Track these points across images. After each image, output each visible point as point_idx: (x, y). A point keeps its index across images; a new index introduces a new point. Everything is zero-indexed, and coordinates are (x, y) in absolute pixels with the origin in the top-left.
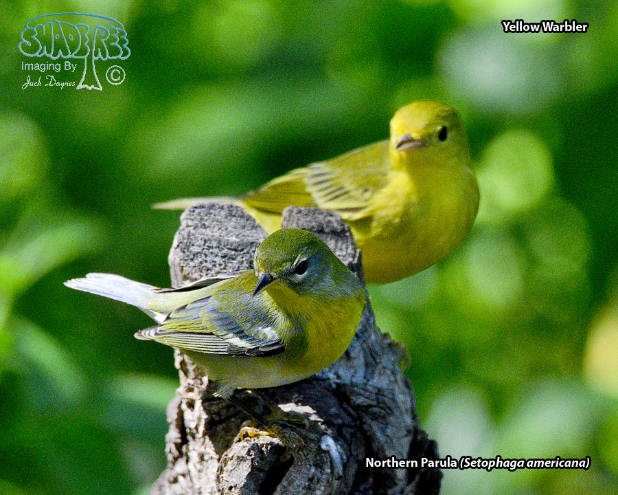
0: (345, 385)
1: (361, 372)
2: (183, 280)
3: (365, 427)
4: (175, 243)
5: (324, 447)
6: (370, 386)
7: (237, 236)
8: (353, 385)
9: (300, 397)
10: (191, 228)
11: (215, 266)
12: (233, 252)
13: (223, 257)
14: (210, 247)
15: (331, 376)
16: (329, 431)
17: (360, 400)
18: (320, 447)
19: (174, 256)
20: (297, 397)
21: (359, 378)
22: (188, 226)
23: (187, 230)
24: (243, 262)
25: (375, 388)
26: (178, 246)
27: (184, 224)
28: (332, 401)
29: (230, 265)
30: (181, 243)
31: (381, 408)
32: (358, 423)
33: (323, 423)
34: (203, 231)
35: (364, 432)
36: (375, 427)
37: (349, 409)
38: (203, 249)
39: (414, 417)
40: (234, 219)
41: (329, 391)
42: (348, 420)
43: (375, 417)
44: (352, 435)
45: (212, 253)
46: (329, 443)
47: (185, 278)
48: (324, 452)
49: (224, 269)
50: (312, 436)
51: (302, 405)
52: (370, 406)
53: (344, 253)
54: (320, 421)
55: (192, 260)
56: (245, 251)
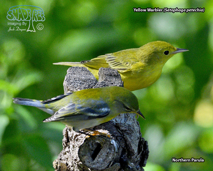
0: (118, 123)
1: (123, 119)
2: (68, 91)
3: (125, 137)
4: (65, 79)
5: (112, 143)
6: (126, 124)
7: (85, 77)
8: (121, 124)
9: (104, 127)
10: (70, 74)
11: (78, 86)
12: (83, 82)
13: (80, 83)
14: (76, 80)
15: (114, 121)
16: (113, 138)
17: (123, 128)
18: (110, 143)
19: (65, 83)
20: (103, 127)
21: (123, 122)
22: (69, 74)
23: (69, 75)
24: (86, 85)
25: (128, 124)
26: (66, 80)
27: (68, 73)
28: (115, 128)
29: (82, 86)
30: (67, 79)
31: (130, 131)
32: (122, 135)
33: (111, 136)
34: (74, 75)
35: (124, 138)
36: (128, 137)
37: (120, 131)
38: (74, 81)
39: (140, 134)
40: (83, 71)
41: (113, 125)
42: (119, 135)
43: (128, 134)
44: (121, 139)
45: (77, 82)
46: (113, 142)
47: (68, 90)
48: (112, 144)
49: (81, 87)
50: (108, 139)
51: (105, 130)
52: (126, 130)
53: (118, 82)
54: (110, 135)
55: (70, 84)
56: (87, 81)
